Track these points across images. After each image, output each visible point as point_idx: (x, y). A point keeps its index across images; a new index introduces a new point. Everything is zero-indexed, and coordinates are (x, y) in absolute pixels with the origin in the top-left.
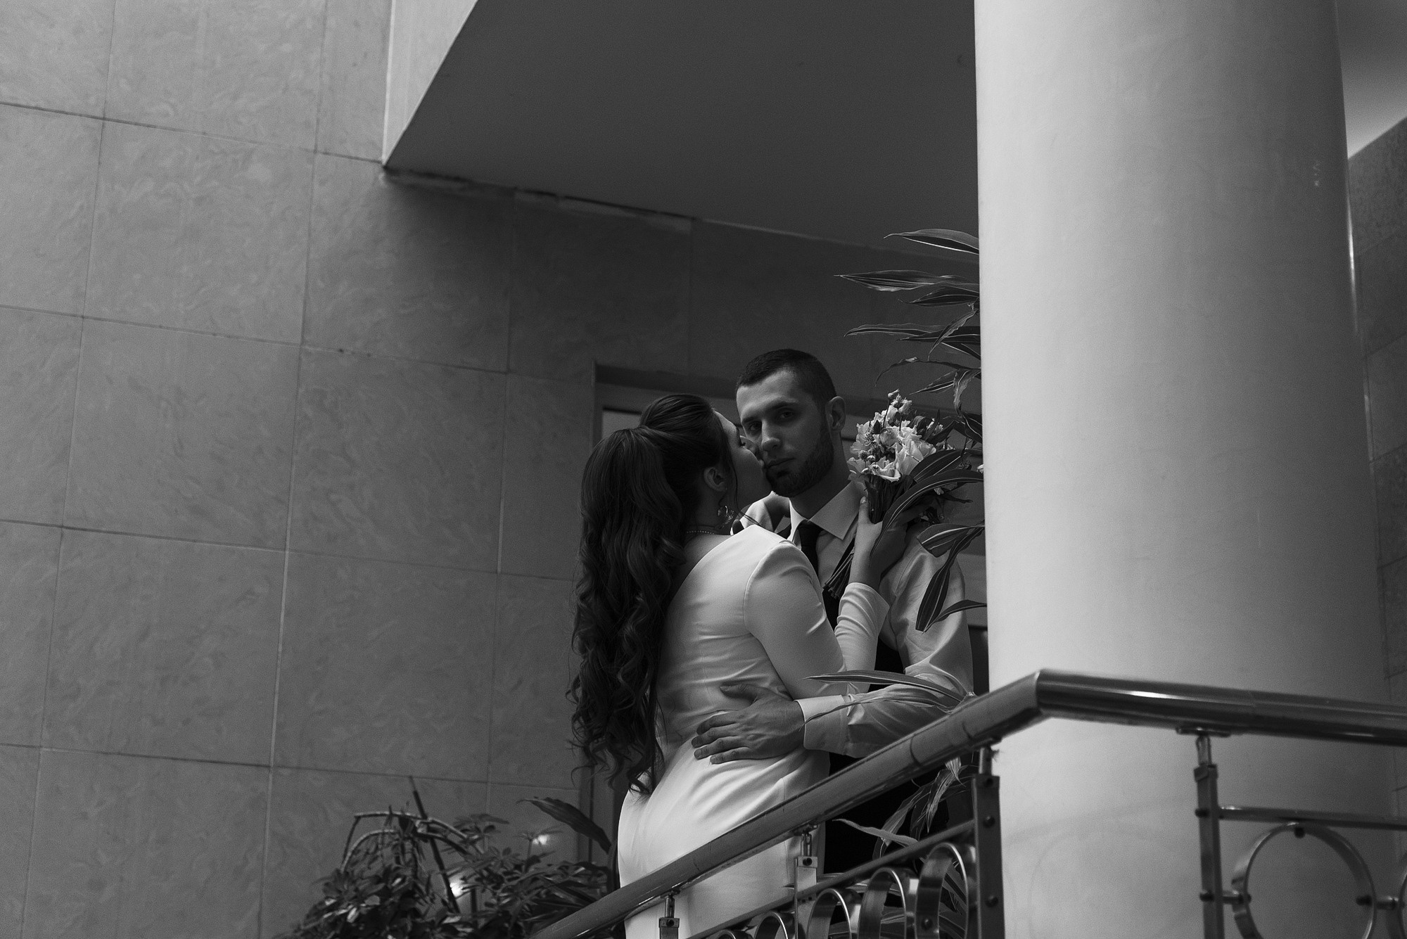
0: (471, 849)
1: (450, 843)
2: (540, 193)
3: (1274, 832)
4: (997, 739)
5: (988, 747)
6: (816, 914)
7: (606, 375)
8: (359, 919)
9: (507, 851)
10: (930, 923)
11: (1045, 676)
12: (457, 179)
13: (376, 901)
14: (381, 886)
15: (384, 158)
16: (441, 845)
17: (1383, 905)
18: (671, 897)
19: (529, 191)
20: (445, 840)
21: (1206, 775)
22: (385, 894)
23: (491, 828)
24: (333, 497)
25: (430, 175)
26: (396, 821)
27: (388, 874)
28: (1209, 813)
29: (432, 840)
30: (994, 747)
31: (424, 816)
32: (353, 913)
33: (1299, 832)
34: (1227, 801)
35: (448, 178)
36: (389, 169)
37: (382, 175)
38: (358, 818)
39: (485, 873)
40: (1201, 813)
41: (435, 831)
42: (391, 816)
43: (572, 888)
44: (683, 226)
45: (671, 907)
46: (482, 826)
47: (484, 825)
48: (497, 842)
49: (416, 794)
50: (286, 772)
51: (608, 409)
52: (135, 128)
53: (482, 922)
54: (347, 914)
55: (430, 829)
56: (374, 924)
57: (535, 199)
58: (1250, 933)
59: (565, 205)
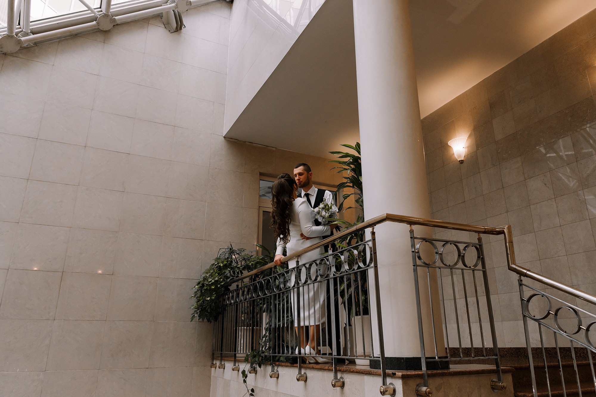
0: (240, 254)
1: (237, 253)
2: (250, 142)
3: (422, 241)
4: (375, 225)
5: (373, 227)
7: (261, 174)
8: (223, 266)
9: (248, 254)
11: (387, 214)
12: (236, 139)
13: (226, 263)
14: (227, 260)
17: (439, 254)
18: (298, 257)
19: (248, 142)
20: (236, 252)
21: (412, 232)
22: (227, 261)
23: (244, 250)
24: (215, 193)
25: (232, 139)
26: (229, 249)
27: (227, 258)
28: (413, 238)
31: (232, 248)
32: (222, 265)
33: (426, 242)
34: (415, 236)
35: (235, 139)
36: (224, 137)
37: (223, 138)
38: (220, 249)
39: (243, 258)
40: (411, 238)
43: (263, 260)
44: (274, 149)
45: (298, 259)
46: (242, 250)
47: (241, 250)
48: (246, 252)
49: (231, 245)
50: (206, 241)
51: (261, 180)
52: (180, 128)
53: (243, 267)
54: (220, 265)
55: (234, 251)
56: (226, 267)
57: (249, 143)
58: (419, 258)
59: (254, 145)
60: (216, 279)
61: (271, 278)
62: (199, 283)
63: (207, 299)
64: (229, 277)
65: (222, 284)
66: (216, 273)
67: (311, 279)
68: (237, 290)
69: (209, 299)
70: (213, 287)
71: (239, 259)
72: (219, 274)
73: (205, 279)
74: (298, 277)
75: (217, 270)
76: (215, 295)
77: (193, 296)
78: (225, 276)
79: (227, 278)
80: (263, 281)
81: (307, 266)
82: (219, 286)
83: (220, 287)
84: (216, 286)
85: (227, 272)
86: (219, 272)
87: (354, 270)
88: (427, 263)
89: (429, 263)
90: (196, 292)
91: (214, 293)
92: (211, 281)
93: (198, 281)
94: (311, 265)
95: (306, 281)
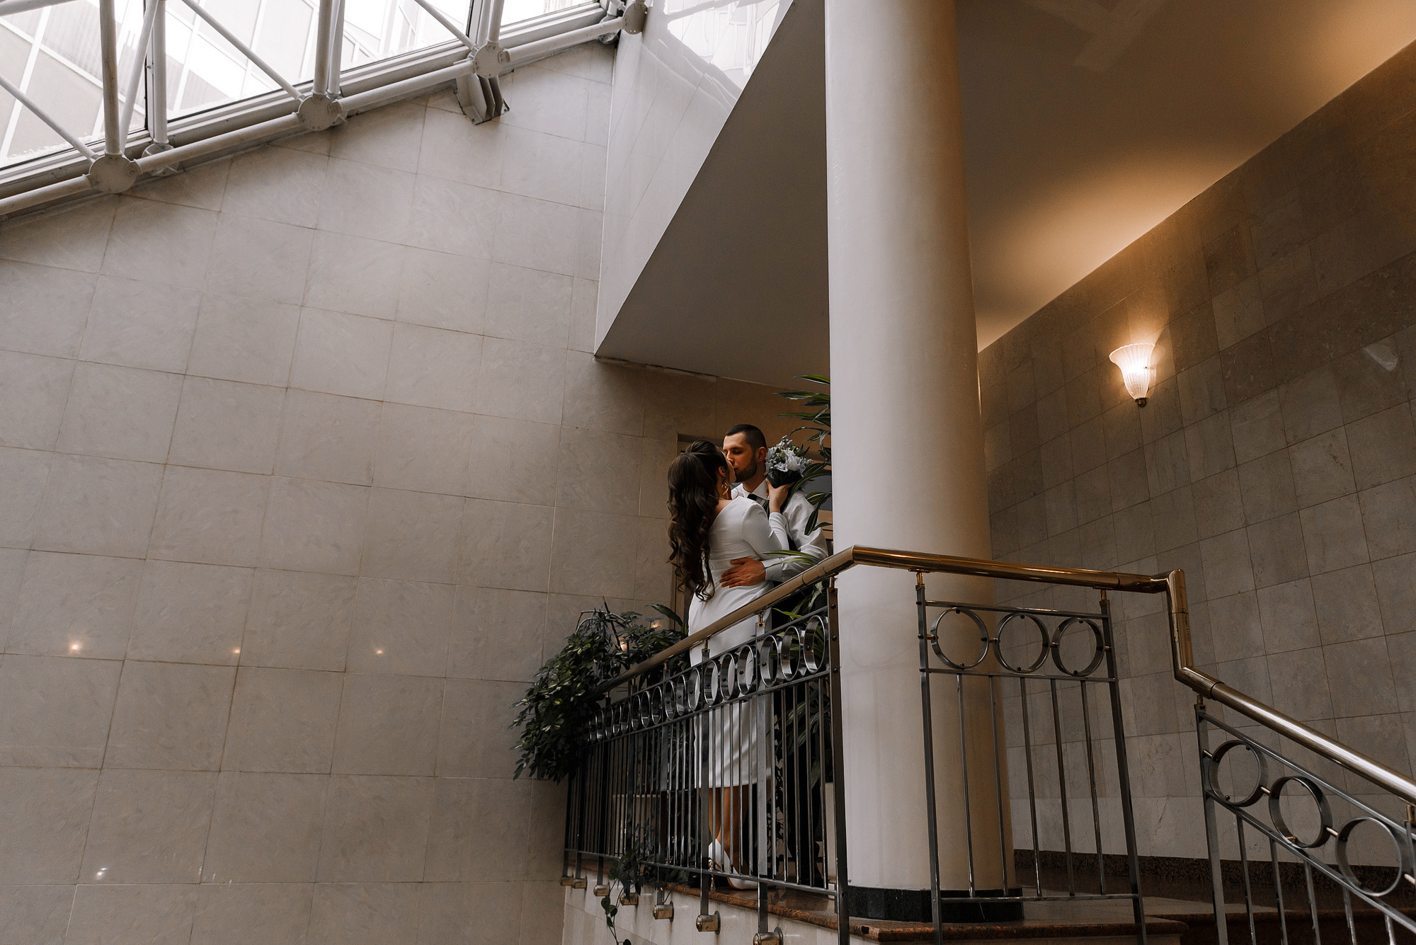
0: (627, 626)
1: (619, 623)
2: (656, 366)
3: (948, 612)
4: (837, 574)
5: (833, 576)
6: (764, 645)
7: (682, 438)
8: (582, 653)
9: (642, 626)
10: (810, 648)
11: (855, 548)
12: (624, 360)
13: (589, 646)
14: (591, 640)
15: (595, 352)
16: (615, 624)
17: (991, 641)
19: (652, 366)
20: (617, 622)
21: (920, 589)
22: (593, 643)
23: (635, 617)
24: (573, 486)
25: (613, 359)
26: (597, 614)
27: (594, 635)
28: (922, 603)
29: (612, 622)
30: (835, 577)
31: (609, 612)
32: (580, 651)
33: (958, 612)
34: (928, 599)
35: (620, 360)
36: (595, 355)
37: (594, 359)
38: (582, 613)
40: (918, 603)
41: (613, 618)
42: (596, 612)
43: (667, 640)
44: (713, 379)
45: (707, 645)
46: (632, 617)
47: (630, 617)
48: (638, 622)
49: (605, 603)
50: (554, 595)
52: (496, 339)
53: (631, 655)
54: (577, 651)
55: (611, 618)
56: (588, 655)
57: (654, 368)
58: (938, 652)
59: (666, 371)
60: (567, 683)
61: (661, 686)
62: (531, 692)
63: (544, 729)
64: (598, 680)
65: (580, 695)
66: (567, 670)
67: (727, 692)
68: (607, 709)
69: (548, 729)
70: (558, 703)
71: (623, 636)
72: (573, 671)
73: (544, 682)
74: (706, 685)
75: (570, 663)
76: (562, 722)
77: (516, 723)
78: (587, 677)
79: (592, 680)
80: (648, 693)
81: (721, 661)
82: (572, 699)
83: (575, 703)
84: (566, 701)
85: (594, 667)
86: (575, 667)
87: (799, 676)
88: (958, 663)
89: (963, 665)
90: (523, 713)
91: (560, 716)
92: (555, 688)
93: (531, 686)
94: (727, 661)
95: (719, 698)
